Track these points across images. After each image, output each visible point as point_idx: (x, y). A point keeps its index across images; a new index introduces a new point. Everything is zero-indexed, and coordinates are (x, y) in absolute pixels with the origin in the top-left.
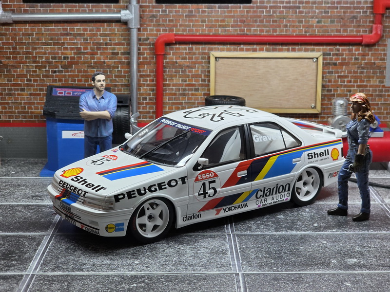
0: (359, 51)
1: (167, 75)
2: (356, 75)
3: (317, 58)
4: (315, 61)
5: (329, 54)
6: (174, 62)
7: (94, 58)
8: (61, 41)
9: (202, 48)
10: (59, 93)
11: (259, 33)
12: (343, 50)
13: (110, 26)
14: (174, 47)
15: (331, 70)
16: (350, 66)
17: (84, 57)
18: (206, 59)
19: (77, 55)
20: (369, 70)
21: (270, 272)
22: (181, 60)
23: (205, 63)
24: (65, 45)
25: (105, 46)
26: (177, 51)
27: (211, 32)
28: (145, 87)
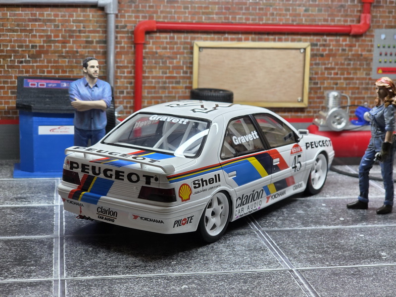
0: (346, 41)
1: (146, 67)
2: (343, 67)
3: (305, 49)
4: (302, 51)
5: (316, 45)
6: (153, 52)
7: (65, 47)
8: (29, 27)
9: (184, 37)
10: (31, 85)
11: (244, 21)
12: (331, 40)
14: (154, 35)
15: (318, 61)
16: (337, 57)
17: (54, 46)
18: (188, 49)
19: (46, 43)
20: (356, 62)
21: (324, 267)
22: (161, 50)
23: (187, 53)
24: (33, 32)
25: (78, 34)
26: (158, 40)
27: (194, 19)
28: (122, 80)
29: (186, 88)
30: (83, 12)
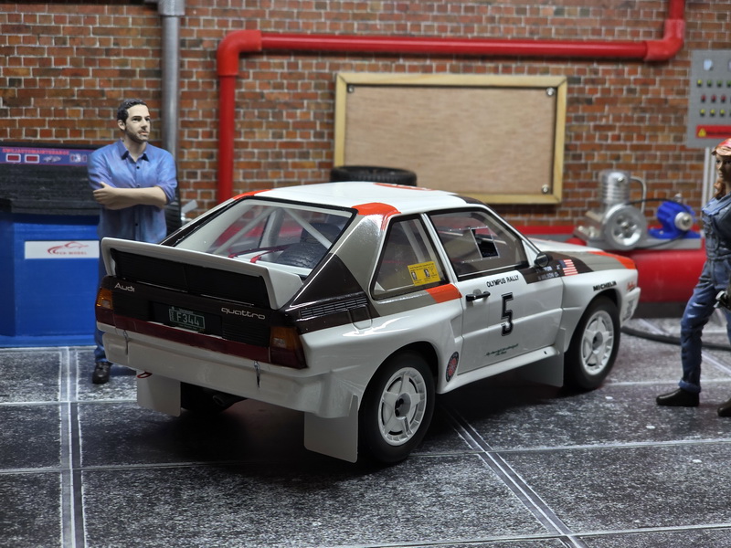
0: (635, 72)
1: (242, 123)
2: (631, 124)
3: (556, 89)
4: (550, 93)
5: (578, 81)
6: (255, 93)
7: (78, 83)
8: (5, 42)
9: (317, 64)
10: (10, 158)
11: (436, 33)
12: (606, 72)
13: (116, 11)
14: (258, 60)
15: (580, 113)
16: (619, 105)
17: (55, 81)
18: (324, 88)
19: (41, 75)
20: (655, 115)
21: (632, 531)
22: (271, 91)
23: (323, 96)
24: (13, 54)
25: (104, 57)
26: (264, 70)
27: (337, 29)
28: (193, 150)
29: (321, 165)
30: (114, 14)
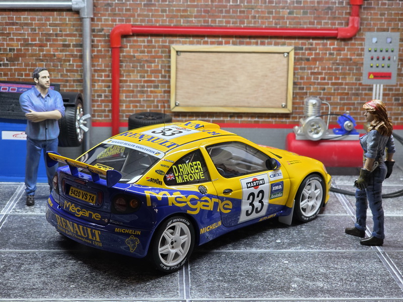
0: (334, 44)
1: (124, 70)
2: (331, 71)
3: (288, 53)
4: (286, 56)
5: (302, 49)
6: (131, 55)
7: (42, 51)
8: (6, 30)
9: (162, 41)
10: (3, 89)
11: (224, 24)
12: (317, 44)
13: (60, 15)
14: (132, 39)
15: (303, 66)
16: (324, 62)
17: (31, 49)
18: (166, 53)
19: (24, 47)
20: (345, 67)
22: (139, 54)
23: (165, 57)
24: (11, 36)
25: (55, 38)
26: (134, 44)
27: (172, 23)
28: (100, 83)
30: (59, 16)
